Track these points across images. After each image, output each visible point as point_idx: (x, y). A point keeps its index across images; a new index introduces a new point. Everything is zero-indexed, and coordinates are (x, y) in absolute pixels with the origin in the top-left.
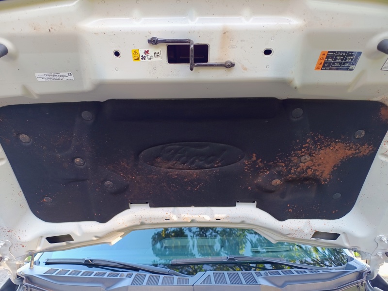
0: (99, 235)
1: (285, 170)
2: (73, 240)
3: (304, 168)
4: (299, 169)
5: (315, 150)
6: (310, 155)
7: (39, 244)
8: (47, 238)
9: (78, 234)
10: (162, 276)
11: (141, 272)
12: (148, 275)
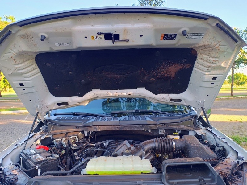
0: (80, 102)
1: (155, 74)
2: (68, 104)
3: (163, 73)
4: (161, 74)
5: (167, 67)
6: (165, 68)
7: (54, 106)
8: (57, 104)
9: (71, 102)
10: (107, 118)
11: (98, 117)
12: (101, 118)
